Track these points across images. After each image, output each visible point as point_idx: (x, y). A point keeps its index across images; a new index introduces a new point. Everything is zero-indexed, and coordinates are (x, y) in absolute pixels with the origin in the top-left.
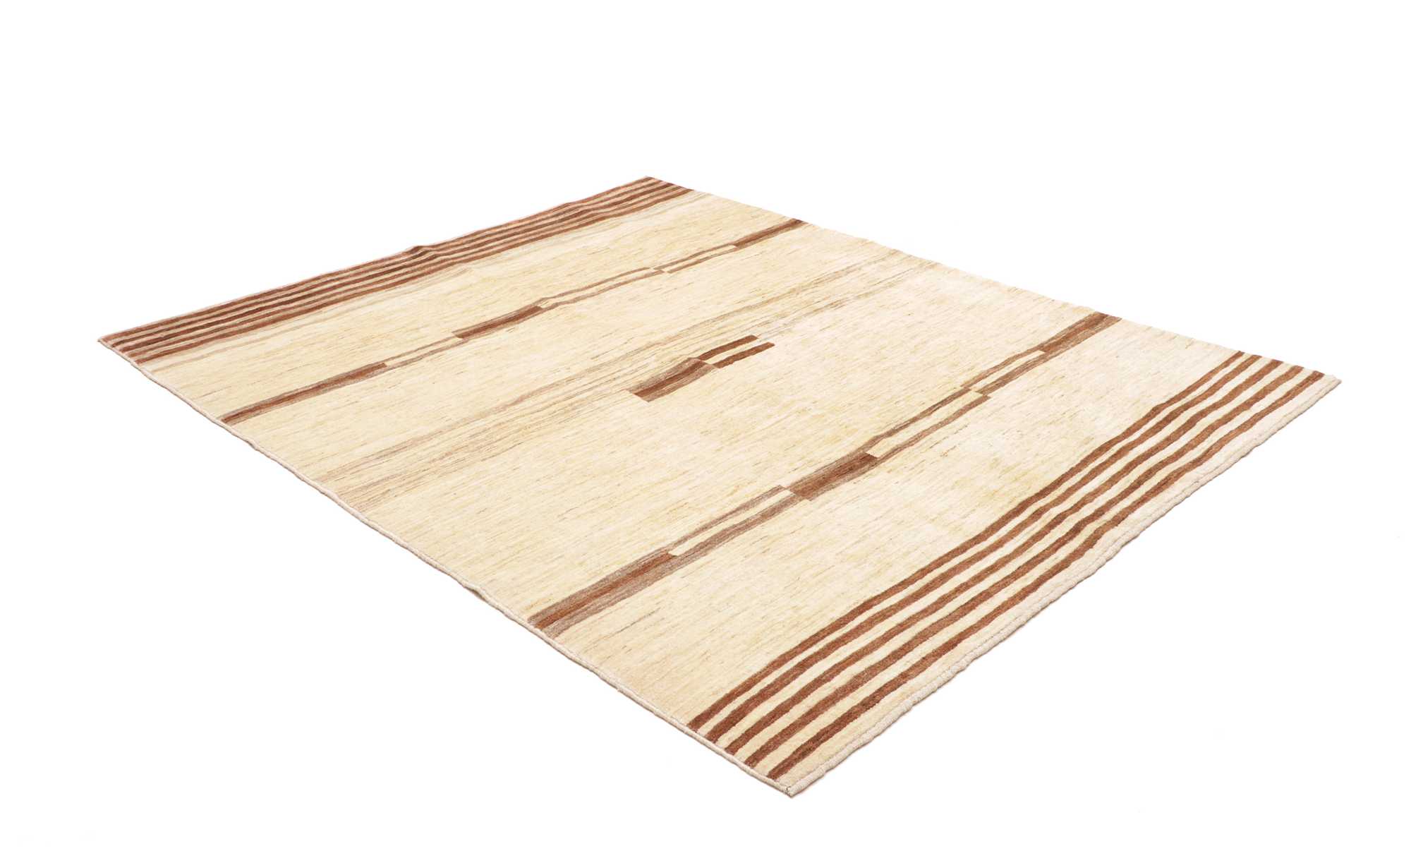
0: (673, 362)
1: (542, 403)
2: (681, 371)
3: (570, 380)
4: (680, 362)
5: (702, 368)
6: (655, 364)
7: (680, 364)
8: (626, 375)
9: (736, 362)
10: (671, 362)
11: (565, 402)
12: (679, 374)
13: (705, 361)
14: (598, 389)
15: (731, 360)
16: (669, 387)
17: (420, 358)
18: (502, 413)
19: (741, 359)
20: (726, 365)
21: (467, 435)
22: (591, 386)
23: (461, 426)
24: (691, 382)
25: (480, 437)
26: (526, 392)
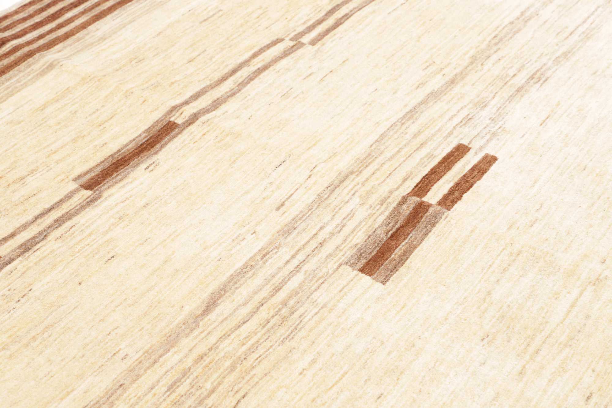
0: (385, 205)
1: (245, 304)
2: (401, 219)
3: (265, 254)
4: (394, 205)
5: (428, 214)
6: (362, 213)
7: (395, 209)
8: (332, 234)
9: (465, 196)
10: (382, 205)
11: (273, 300)
12: (402, 227)
13: (425, 199)
14: (307, 267)
15: (457, 193)
16: (398, 252)
17: (43, 235)
18: (196, 332)
19: (469, 189)
20: (454, 202)
21: (161, 389)
22: (295, 262)
23: (148, 368)
24: (423, 240)
25: (182, 389)
26: (214, 286)
